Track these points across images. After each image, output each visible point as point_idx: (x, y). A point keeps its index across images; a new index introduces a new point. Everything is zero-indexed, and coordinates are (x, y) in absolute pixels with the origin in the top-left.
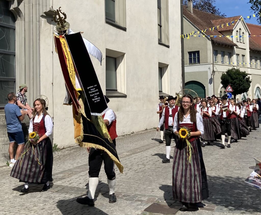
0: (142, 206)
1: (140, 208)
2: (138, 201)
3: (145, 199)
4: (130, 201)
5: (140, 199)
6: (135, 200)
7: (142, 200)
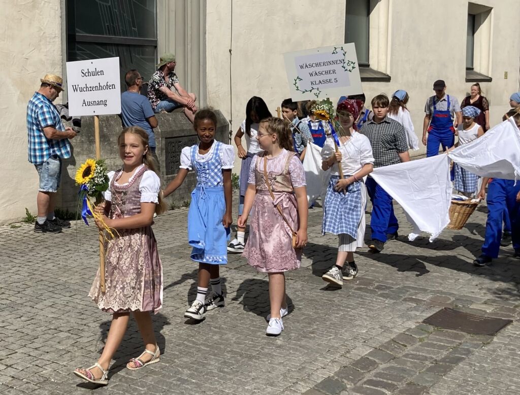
0: (418, 311)
1: (413, 315)
2: (409, 301)
3: (427, 298)
4: (392, 299)
5: (414, 297)
6: (402, 299)
7: (418, 299)
